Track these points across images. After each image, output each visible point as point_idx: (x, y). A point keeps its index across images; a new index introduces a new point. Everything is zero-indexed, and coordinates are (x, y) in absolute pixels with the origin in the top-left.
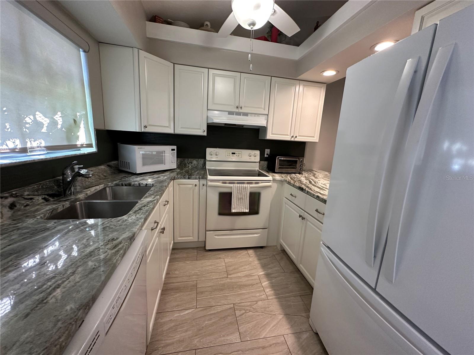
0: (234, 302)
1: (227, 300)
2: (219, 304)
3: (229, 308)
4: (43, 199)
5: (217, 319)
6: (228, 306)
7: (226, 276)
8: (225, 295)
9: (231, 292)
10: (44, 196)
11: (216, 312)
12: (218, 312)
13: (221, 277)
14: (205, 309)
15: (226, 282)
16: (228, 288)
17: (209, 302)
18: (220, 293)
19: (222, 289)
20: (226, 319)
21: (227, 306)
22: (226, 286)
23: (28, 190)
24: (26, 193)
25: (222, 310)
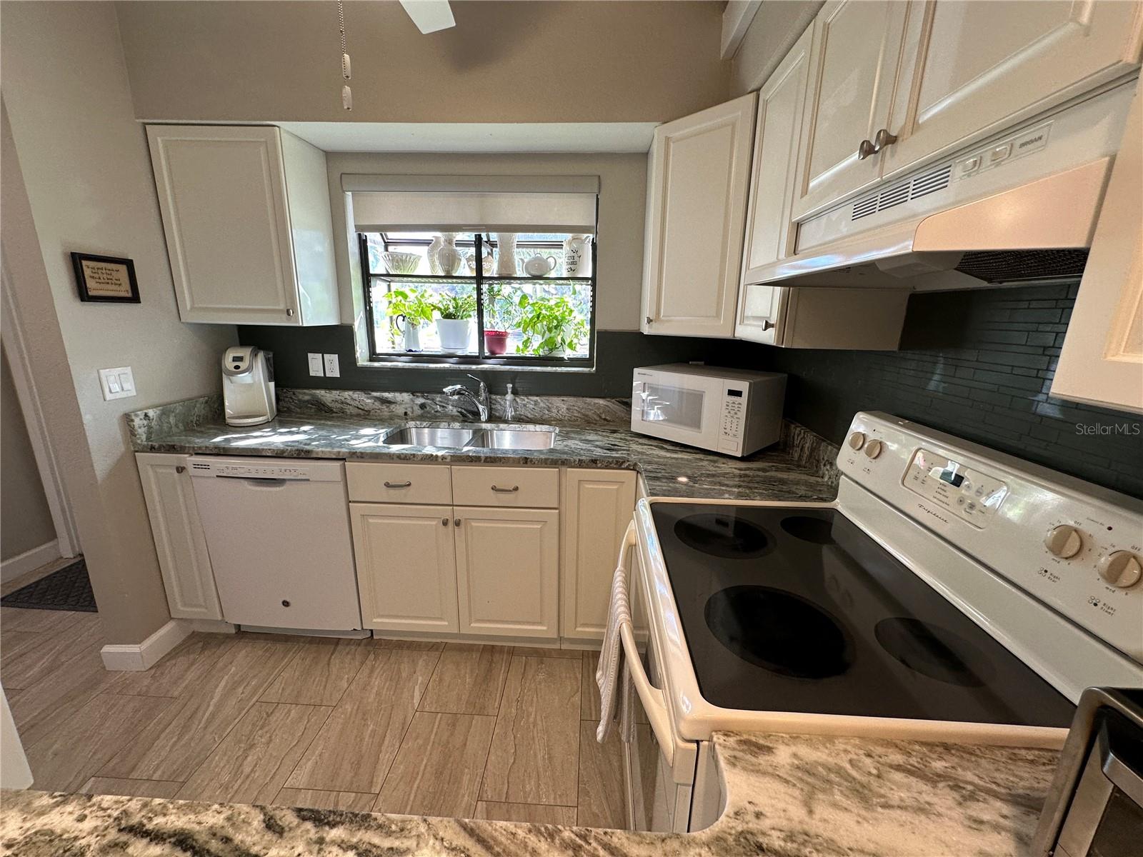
0: (381, 798)
1: (400, 780)
2: (399, 758)
3: (375, 779)
4: (458, 412)
5: (364, 748)
6: (379, 780)
7: (489, 794)
8: (416, 779)
9: (420, 797)
10: (460, 410)
11: (384, 748)
12: (381, 752)
13: (489, 781)
14: (403, 728)
15: (462, 791)
16: (435, 793)
17: (417, 738)
18: (429, 768)
19: (441, 773)
20: (351, 768)
21: (382, 775)
22: (446, 786)
23: (440, 397)
24: (438, 399)
25: (380, 762)
